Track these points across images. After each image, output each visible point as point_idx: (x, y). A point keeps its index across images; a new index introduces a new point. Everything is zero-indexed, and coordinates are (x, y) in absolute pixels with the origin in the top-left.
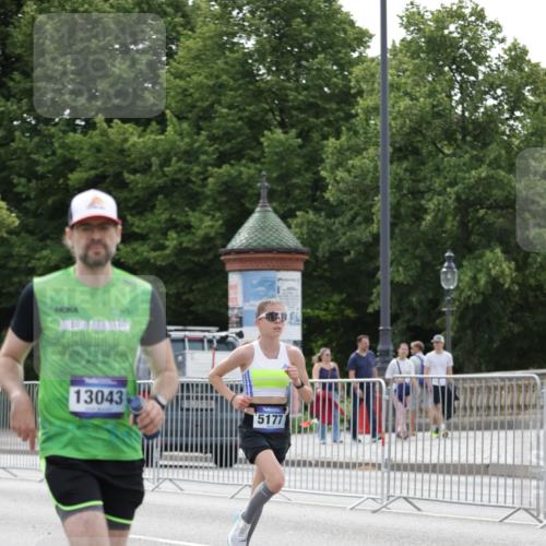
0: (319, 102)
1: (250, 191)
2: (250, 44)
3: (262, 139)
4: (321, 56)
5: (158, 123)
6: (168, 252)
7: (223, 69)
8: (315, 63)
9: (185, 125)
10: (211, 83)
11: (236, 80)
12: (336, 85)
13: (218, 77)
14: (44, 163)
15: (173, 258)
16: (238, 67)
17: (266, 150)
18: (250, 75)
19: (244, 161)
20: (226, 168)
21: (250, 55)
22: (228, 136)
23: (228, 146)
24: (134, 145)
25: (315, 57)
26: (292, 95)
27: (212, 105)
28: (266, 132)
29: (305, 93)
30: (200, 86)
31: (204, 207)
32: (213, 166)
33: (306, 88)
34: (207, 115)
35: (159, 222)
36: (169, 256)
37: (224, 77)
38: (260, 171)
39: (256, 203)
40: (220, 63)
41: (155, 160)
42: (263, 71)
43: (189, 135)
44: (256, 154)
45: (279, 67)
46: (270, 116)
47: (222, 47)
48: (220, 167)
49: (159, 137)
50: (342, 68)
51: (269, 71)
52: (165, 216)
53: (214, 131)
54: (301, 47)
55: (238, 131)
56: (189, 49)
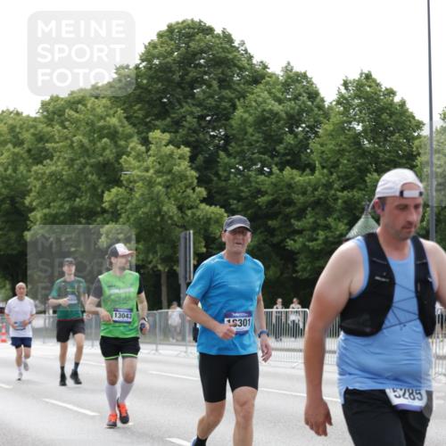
0: (396, 159)
1: (359, 206)
2: (359, 128)
3: (367, 178)
4: (397, 135)
5: (311, 170)
6: (319, 242)
7: (343, 141)
8: (394, 138)
9: (325, 171)
10: (337, 148)
11: (350, 146)
12: (405, 150)
13: (341, 145)
14: (245, 191)
15: (323, 246)
16: (352, 140)
17: (369, 184)
18: (358, 144)
19: (355, 190)
20: (345, 192)
21: (359, 134)
22: (346, 177)
23: (347, 182)
24: (298, 181)
25: (393, 135)
26: (381, 155)
27: (338, 160)
28: (369, 175)
29: (388, 154)
30: (331, 150)
31: (335, 216)
32: (339, 191)
33: (389, 151)
34: (335, 165)
35: (309, 223)
36: (321, 244)
37: (344, 145)
38: (365, 195)
39: (362, 213)
40: (342, 138)
41: (310, 189)
42: (366, 142)
43: (327, 176)
44: (362, 186)
45: (374, 140)
46: (370, 166)
47: (344, 129)
48: (342, 192)
49: (311, 177)
50: (408, 141)
51: (369, 143)
52: (311, 220)
53: (340, 174)
54: (386, 129)
55: (352, 173)
56: (326, 130)
